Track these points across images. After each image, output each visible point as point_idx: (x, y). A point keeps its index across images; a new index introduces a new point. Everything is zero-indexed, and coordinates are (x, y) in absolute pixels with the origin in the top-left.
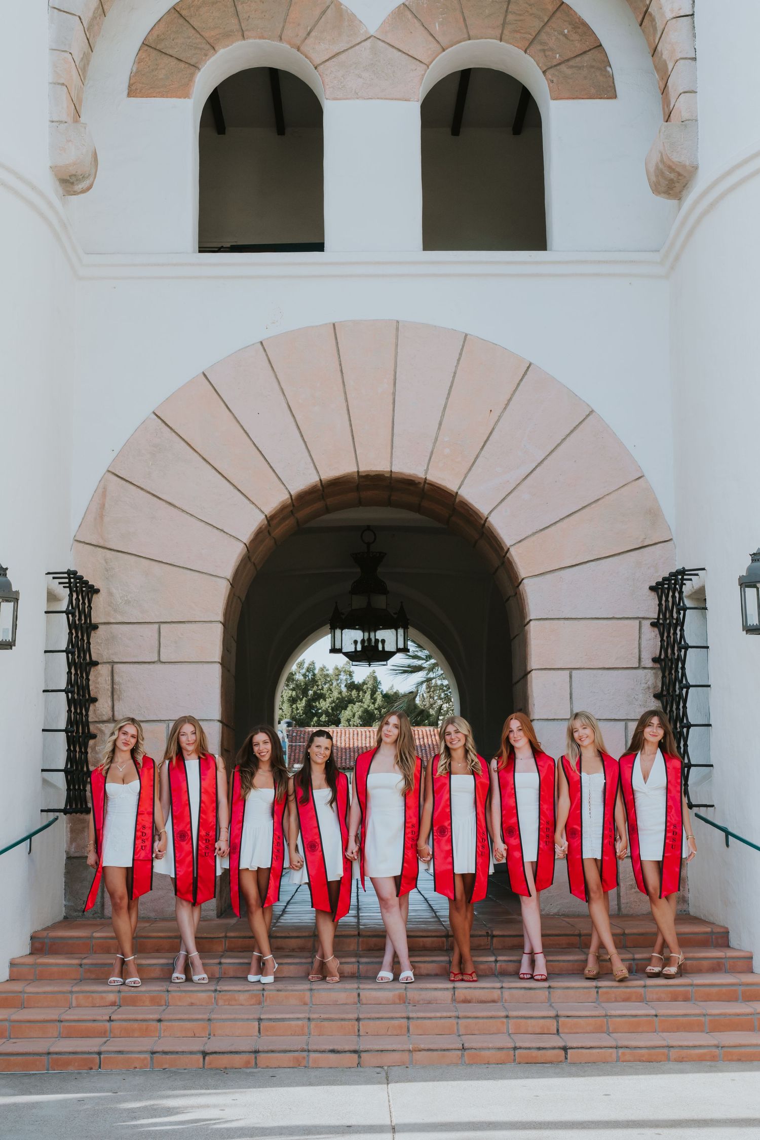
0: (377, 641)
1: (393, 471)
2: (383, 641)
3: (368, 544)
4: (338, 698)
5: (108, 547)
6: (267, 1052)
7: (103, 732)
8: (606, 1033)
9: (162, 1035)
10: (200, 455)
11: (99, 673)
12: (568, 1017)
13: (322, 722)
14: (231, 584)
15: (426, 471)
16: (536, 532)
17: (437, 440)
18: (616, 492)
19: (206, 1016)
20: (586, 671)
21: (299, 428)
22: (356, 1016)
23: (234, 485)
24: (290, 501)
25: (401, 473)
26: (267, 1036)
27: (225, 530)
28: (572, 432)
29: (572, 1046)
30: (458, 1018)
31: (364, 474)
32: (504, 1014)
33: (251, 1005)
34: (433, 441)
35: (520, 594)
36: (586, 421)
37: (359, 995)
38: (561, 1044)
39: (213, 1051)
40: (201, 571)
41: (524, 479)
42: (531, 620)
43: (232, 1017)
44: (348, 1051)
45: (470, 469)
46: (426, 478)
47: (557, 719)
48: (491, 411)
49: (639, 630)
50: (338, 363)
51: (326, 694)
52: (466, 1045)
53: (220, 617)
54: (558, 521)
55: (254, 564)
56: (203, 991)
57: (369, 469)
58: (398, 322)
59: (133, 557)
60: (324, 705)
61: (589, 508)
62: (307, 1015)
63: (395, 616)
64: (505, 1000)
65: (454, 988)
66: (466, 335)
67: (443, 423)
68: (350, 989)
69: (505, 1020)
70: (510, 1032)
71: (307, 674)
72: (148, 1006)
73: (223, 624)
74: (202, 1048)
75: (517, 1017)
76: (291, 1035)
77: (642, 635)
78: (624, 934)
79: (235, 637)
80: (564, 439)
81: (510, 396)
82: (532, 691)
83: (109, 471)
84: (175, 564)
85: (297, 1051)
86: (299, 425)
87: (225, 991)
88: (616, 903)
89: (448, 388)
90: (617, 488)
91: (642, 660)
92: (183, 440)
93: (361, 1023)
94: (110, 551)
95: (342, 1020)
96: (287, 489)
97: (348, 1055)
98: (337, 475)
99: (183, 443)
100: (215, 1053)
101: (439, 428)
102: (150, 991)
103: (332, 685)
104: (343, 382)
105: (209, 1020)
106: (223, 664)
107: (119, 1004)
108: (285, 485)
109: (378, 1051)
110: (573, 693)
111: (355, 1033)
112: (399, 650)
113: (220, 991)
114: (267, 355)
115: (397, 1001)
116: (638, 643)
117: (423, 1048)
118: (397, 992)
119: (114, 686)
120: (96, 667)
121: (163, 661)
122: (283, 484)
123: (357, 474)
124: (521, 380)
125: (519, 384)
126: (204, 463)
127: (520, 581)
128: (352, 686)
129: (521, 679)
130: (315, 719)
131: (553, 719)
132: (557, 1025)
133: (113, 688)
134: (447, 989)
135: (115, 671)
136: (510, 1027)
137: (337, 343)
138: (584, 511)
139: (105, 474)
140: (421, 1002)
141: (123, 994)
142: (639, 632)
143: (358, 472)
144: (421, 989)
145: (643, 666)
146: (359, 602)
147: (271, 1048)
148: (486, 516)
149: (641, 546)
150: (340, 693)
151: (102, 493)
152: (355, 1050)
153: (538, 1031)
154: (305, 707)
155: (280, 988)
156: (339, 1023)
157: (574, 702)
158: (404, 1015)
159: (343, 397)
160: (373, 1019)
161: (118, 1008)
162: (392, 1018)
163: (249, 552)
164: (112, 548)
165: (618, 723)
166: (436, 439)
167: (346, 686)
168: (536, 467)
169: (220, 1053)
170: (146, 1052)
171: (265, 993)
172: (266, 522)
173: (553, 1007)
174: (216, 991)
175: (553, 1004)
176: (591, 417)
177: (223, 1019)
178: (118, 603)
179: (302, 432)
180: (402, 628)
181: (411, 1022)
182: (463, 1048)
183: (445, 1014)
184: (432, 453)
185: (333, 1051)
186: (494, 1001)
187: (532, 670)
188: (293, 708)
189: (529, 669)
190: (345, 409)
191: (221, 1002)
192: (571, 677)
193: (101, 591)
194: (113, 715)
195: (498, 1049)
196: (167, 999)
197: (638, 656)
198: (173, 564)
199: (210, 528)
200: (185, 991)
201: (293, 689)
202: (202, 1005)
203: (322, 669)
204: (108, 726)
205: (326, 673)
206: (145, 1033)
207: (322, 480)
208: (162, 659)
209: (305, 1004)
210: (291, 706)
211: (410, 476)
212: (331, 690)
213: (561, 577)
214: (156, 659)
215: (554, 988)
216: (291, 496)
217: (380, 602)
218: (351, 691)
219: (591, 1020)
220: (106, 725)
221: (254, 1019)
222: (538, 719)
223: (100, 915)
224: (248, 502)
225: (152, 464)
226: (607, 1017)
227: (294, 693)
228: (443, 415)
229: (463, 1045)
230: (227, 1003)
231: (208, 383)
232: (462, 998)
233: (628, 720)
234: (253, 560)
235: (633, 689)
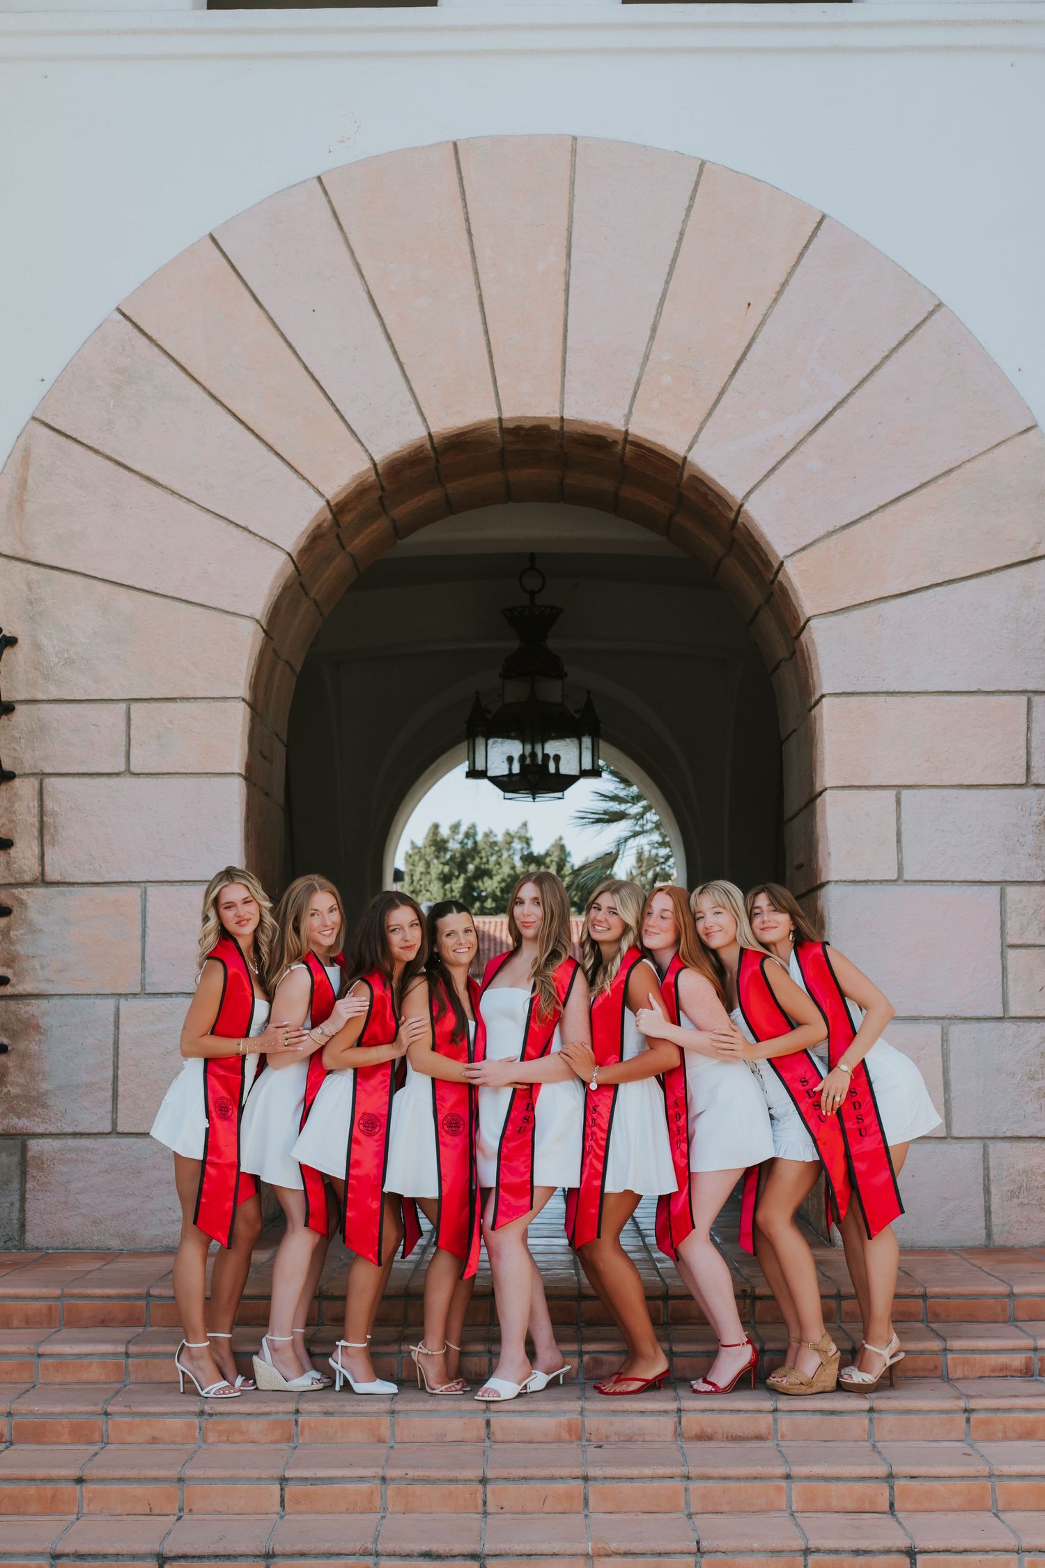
0: (546, 757)
1: (565, 417)
2: (557, 758)
3: (532, 594)
4: (509, 876)
5: (33, 560)
6: (292, 1556)
7: (23, 904)
8: (990, 1511)
9: (85, 1511)
10: (205, 388)
11: (16, 794)
12: (912, 1477)
13: (488, 909)
14: (265, 631)
15: (628, 417)
16: (833, 532)
17: (648, 359)
18: (985, 456)
19: (173, 1473)
20: (927, 791)
21: (389, 338)
22: (478, 1473)
23: (267, 445)
24: (374, 477)
25: (581, 422)
26: (299, 1513)
27: (250, 529)
28: (901, 343)
29: (926, 1548)
30: (688, 1478)
31: (511, 425)
32: (781, 1471)
33: (272, 1442)
34: (641, 361)
35: (802, 651)
36: (929, 322)
37: (488, 1423)
38: (903, 1543)
39: (180, 1555)
40: (206, 604)
41: (811, 431)
42: (823, 696)
43: (228, 1473)
44: (459, 1555)
45: (709, 414)
46: (626, 432)
47: (873, 881)
48: (749, 304)
49: (1028, 714)
50: (462, 215)
51: (491, 870)
52: (705, 1544)
53: (243, 690)
54: (874, 511)
55: (315, 602)
56: (175, 1414)
57: (519, 414)
58: (575, 139)
59: (79, 578)
60: (489, 885)
61: (933, 485)
62: (380, 1472)
63: (577, 716)
64: (782, 1437)
65: (679, 1410)
66: (703, 163)
67: (659, 328)
68: (471, 1412)
69: (783, 1483)
70: (794, 1508)
71: (465, 841)
72: (66, 1444)
73: (248, 704)
74: (156, 1548)
75: (808, 1478)
76: (348, 1511)
77: (1034, 724)
78: (1011, 1295)
79: (284, 737)
80: (887, 357)
81: (785, 275)
82: (825, 829)
83: (34, 418)
84: (158, 591)
85: (354, 1555)
86: (389, 331)
87: (221, 1414)
88: (983, 1224)
89: (669, 262)
90: (985, 449)
91: (1032, 770)
92: (174, 360)
93: (489, 1487)
94: (36, 568)
95: (452, 1481)
96: (366, 451)
97: (459, 1563)
98: (461, 426)
99: (172, 367)
100: (184, 1557)
101: (652, 338)
102: (71, 1413)
103: (500, 857)
104: (473, 252)
105: (180, 1480)
106: (250, 776)
107: (8, 1439)
108: (362, 445)
109: (521, 1555)
110: (903, 831)
111: (476, 1508)
112: (584, 774)
113: (211, 1415)
114: (330, 202)
115: (565, 1436)
116: (1025, 738)
117: (615, 1551)
118: (564, 1419)
119: (45, 818)
120: (11, 783)
121: (136, 772)
122: (360, 441)
123: (497, 425)
124: (806, 247)
125: (801, 255)
126: (213, 402)
127: (802, 624)
128: (529, 859)
129: (801, 810)
130: (477, 905)
131: (864, 881)
132: (890, 1495)
133: (42, 822)
134: (666, 1412)
135: (45, 791)
136: (793, 1499)
137: (461, 179)
138: (924, 491)
139: (28, 423)
140: (613, 1438)
141: (17, 1419)
142: (1028, 718)
143: (500, 420)
144: (613, 1411)
145: (1035, 782)
146: (516, 692)
147: (299, 1547)
148: (739, 502)
149: (1030, 556)
150: (513, 868)
151: (24, 456)
152: (473, 1552)
153: (850, 1505)
154: (464, 888)
155: (331, 1410)
156: (445, 1488)
157: (904, 849)
158: (578, 1472)
159: (472, 280)
160: (514, 1479)
161: (7, 1448)
162: (552, 1478)
163: (299, 574)
164: (41, 562)
165: (987, 888)
166: (646, 358)
167: (521, 858)
168: (835, 409)
169: (193, 1557)
170: (41, 1554)
171: (301, 1419)
172: (330, 516)
173: (879, 1452)
174: (202, 1413)
175: (878, 1445)
176: (937, 315)
177: (208, 1478)
178: (52, 664)
179: (396, 345)
180: (589, 735)
181: (593, 1488)
182: (699, 1551)
183: (661, 1471)
184: (638, 383)
185: (427, 1555)
186: (759, 1438)
187: (826, 789)
188: (445, 890)
189: (818, 789)
190: (476, 301)
191: (212, 1437)
192: (898, 802)
193: (19, 641)
194: (43, 873)
195: (772, 1552)
196: (104, 1428)
197: (1024, 764)
198: (154, 590)
199: (223, 524)
200: (141, 1414)
201: (445, 864)
202: (174, 1442)
203: (487, 835)
204: (32, 892)
205: (492, 839)
206: (51, 1506)
207: (432, 434)
208: (134, 769)
209: (381, 1441)
210: (443, 886)
211: (597, 427)
212: (499, 864)
213: (880, 616)
214: (122, 768)
215: (880, 1411)
216: (375, 465)
217: (552, 691)
218: (529, 865)
219: (960, 1484)
220: (29, 890)
221: (272, 1478)
222: (836, 882)
223: (16, 1243)
224: (294, 476)
225: (114, 405)
226: (993, 1479)
227: (446, 869)
228: (659, 313)
229: (698, 1543)
230: (224, 1438)
231: (219, 255)
232: (696, 1430)
233: (1006, 882)
234: (312, 594)
235: (1015, 825)
